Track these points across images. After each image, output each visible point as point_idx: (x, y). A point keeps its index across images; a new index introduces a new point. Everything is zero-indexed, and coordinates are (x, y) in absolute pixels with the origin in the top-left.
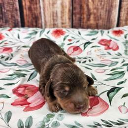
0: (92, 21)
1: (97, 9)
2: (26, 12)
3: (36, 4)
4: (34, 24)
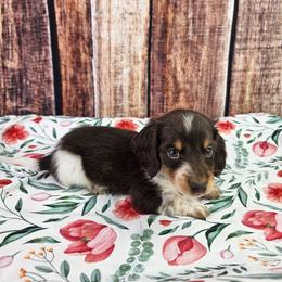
0: (182, 103)
1: (191, 83)
2: (66, 85)
3: (86, 73)
4: (80, 106)
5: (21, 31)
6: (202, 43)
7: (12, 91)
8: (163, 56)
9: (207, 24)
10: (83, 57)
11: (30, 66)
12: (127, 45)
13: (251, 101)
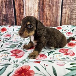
0: (48, 23)
1: (51, 17)
3: (22, 15)
6: (53, 6)
7: (4, 20)
8: (43, 10)
9: (55, 0)
10: (22, 10)
11: (8, 13)
13: (67, 22)
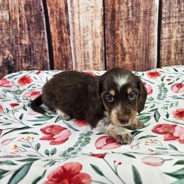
1: (133, 48)
2: (55, 53)
3: (67, 45)
4: (64, 65)
5: (29, 23)
6: (138, 21)
7: (25, 58)
8: (113, 32)
9: (141, 9)
10: (65, 35)
11: (35, 42)
12: (90, 27)
13: (175, 58)
